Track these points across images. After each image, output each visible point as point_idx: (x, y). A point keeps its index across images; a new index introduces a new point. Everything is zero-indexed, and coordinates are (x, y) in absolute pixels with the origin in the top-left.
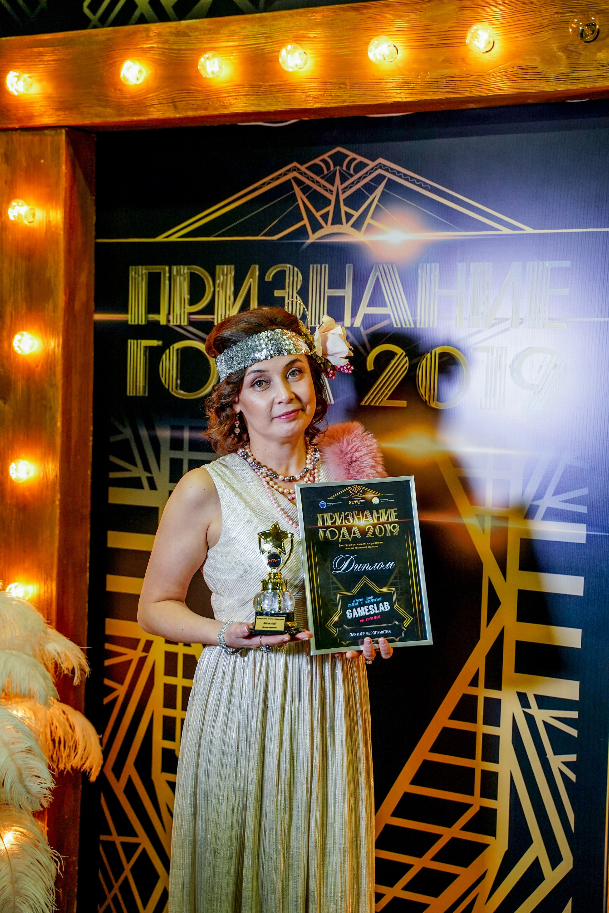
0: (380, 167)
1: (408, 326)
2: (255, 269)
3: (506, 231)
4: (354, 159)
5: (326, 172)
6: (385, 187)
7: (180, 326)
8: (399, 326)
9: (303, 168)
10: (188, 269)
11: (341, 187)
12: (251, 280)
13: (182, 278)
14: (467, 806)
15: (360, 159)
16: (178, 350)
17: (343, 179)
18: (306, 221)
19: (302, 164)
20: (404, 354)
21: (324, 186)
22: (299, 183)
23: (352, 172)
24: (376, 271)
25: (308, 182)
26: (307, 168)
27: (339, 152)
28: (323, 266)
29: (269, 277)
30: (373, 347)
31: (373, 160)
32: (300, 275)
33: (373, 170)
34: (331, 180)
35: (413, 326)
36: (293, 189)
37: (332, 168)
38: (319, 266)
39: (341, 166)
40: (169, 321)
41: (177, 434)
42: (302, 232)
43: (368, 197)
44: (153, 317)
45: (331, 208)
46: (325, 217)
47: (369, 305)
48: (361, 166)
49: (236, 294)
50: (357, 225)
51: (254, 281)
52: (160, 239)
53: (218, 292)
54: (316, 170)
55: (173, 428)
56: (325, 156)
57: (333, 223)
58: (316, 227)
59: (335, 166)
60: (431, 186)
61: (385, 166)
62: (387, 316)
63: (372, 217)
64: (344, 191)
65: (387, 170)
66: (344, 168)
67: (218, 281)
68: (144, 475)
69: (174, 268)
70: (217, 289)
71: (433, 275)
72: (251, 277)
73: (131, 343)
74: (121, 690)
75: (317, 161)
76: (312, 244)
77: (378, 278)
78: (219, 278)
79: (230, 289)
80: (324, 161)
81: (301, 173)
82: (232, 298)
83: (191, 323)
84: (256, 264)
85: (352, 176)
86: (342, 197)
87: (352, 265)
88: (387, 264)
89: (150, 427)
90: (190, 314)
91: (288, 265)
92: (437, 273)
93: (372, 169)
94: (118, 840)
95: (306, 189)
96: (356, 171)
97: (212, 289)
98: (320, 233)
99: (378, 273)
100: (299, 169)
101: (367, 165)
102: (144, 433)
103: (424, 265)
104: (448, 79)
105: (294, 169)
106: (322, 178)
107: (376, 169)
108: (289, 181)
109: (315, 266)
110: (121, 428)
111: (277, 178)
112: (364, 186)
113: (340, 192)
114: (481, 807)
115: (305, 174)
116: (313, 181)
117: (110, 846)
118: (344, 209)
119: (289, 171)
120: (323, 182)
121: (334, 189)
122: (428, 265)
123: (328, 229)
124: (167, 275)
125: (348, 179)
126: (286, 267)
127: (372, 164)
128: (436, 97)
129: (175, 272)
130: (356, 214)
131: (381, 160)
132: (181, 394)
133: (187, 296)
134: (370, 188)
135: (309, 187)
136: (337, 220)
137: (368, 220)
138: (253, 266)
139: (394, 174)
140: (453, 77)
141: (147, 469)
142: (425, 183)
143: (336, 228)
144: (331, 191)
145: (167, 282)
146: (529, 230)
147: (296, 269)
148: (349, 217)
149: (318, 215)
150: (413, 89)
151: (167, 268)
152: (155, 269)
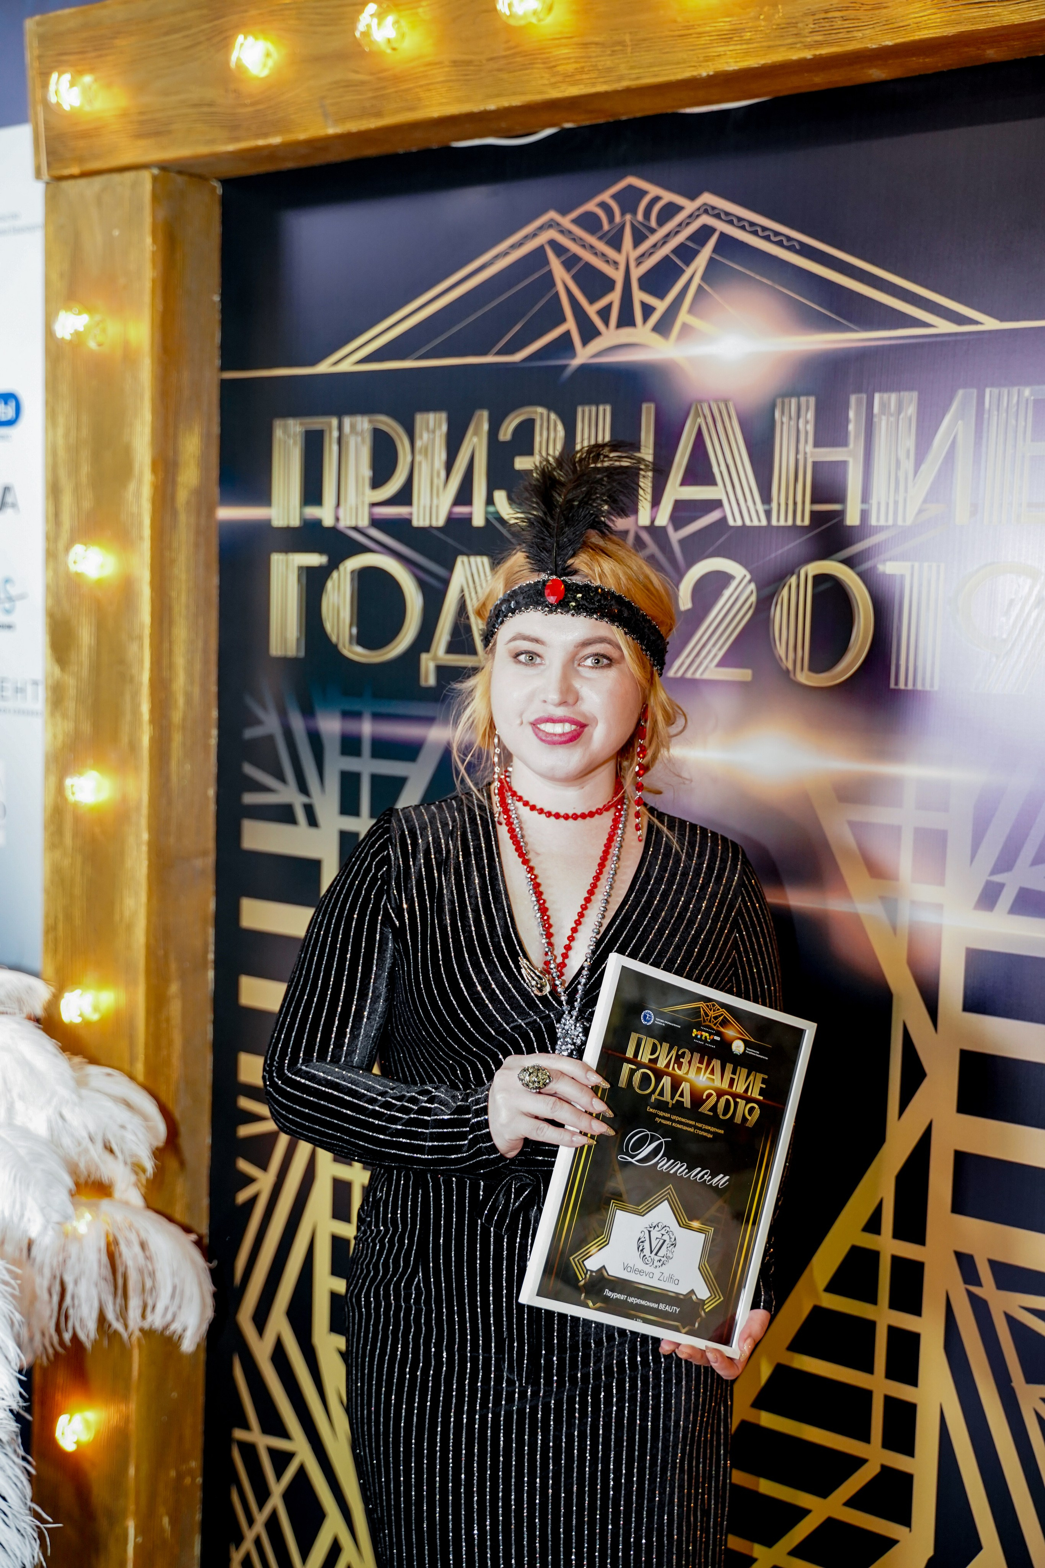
0: (706, 212)
1: (756, 523)
2: (482, 421)
3: (944, 327)
4: (657, 199)
5: (606, 226)
6: (715, 250)
7: (356, 529)
8: (739, 523)
9: (566, 222)
10: (370, 421)
11: (634, 254)
12: (475, 439)
13: (359, 439)
14: (858, 1462)
15: (668, 197)
16: (352, 572)
17: (639, 238)
18: (570, 324)
19: (564, 212)
20: (748, 577)
21: (603, 255)
22: (559, 250)
23: (653, 223)
24: (697, 415)
25: (575, 248)
26: (575, 221)
27: (630, 187)
28: (601, 408)
29: (506, 433)
30: (690, 564)
31: (692, 197)
32: (560, 427)
33: (692, 217)
34: (616, 242)
35: (764, 522)
36: (547, 262)
37: (618, 218)
38: (594, 409)
39: (634, 212)
40: (337, 519)
41: (352, 726)
42: (564, 345)
43: (682, 271)
44: (312, 512)
45: (615, 297)
46: (605, 314)
47: (684, 483)
48: (671, 210)
49: (449, 466)
50: (663, 328)
51: (480, 440)
52: (324, 367)
53: (420, 463)
54: (589, 223)
55: (347, 715)
56: (606, 196)
57: (620, 324)
58: (589, 333)
59: (623, 214)
60: (800, 243)
61: (714, 208)
62: (717, 504)
63: (690, 311)
64: (639, 261)
65: (717, 216)
66: (640, 216)
67: (418, 444)
68: (298, 801)
69: (347, 421)
70: (418, 458)
71: (801, 421)
72: (476, 433)
73: (277, 559)
74: (264, 1181)
75: (591, 206)
76: (583, 368)
77: (700, 430)
78: (421, 437)
79: (441, 456)
80: (603, 205)
81: (562, 232)
82: (443, 474)
83: (376, 523)
84: (482, 407)
85: (653, 231)
86: (636, 273)
87: (652, 406)
88: (716, 401)
89: (308, 712)
90: (374, 505)
91: (540, 410)
92: (811, 415)
93: (690, 216)
94: (263, 1442)
95: (571, 262)
96: (661, 221)
97: (409, 458)
98: (596, 345)
99: (700, 420)
100: (558, 224)
101: (680, 208)
102: (298, 724)
103: (787, 400)
104: (817, 17)
105: (551, 224)
106: (600, 238)
107: (698, 216)
108: (541, 249)
109: (587, 409)
110: (260, 713)
111: (520, 244)
112: (675, 251)
113: (632, 264)
114: (883, 1467)
115: (570, 232)
116: (584, 246)
117: (249, 1451)
118: (639, 296)
119: (541, 228)
120: (601, 246)
121: (621, 259)
122: (794, 401)
123: (610, 336)
124: (335, 434)
125: (646, 237)
126: (536, 412)
127: (690, 206)
128: (795, 56)
129: (347, 428)
130: (661, 306)
131: (707, 198)
132: (357, 653)
133: (367, 473)
134: (686, 253)
135: (576, 258)
136: (626, 320)
137: (683, 316)
138: (478, 413)
139: (731, 222)
140: (826, 12)
141: (303, 789)
142: (789, 239)
143: (626, 335)
144: (616, 263)
145: (335, 447)
146: (990, 324)
147: (553, 416)
148: (648, 311)
149: (592, 310)
150: (749, 41)
151: (335, 422)
152: (316, 423)
